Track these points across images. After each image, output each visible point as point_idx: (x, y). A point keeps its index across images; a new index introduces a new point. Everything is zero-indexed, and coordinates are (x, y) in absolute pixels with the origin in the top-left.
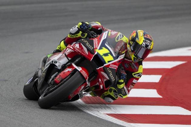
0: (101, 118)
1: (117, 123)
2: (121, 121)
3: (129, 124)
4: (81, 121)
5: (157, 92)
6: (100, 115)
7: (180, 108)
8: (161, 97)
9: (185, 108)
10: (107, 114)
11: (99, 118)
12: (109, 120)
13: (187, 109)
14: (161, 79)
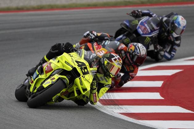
0: (115, 116)
1: (128, 120)
2: (131, 119)
3: (138, 121)
4: (99, 119)
5: (160, 94)
6: (115, 114)
7: (179, 107)
8: (163, 98)
9: (182, 107)
10: (120, 113)
11: (114, 117)
12: (122, 118)
13: (184, 108)
14: (163, 84)
